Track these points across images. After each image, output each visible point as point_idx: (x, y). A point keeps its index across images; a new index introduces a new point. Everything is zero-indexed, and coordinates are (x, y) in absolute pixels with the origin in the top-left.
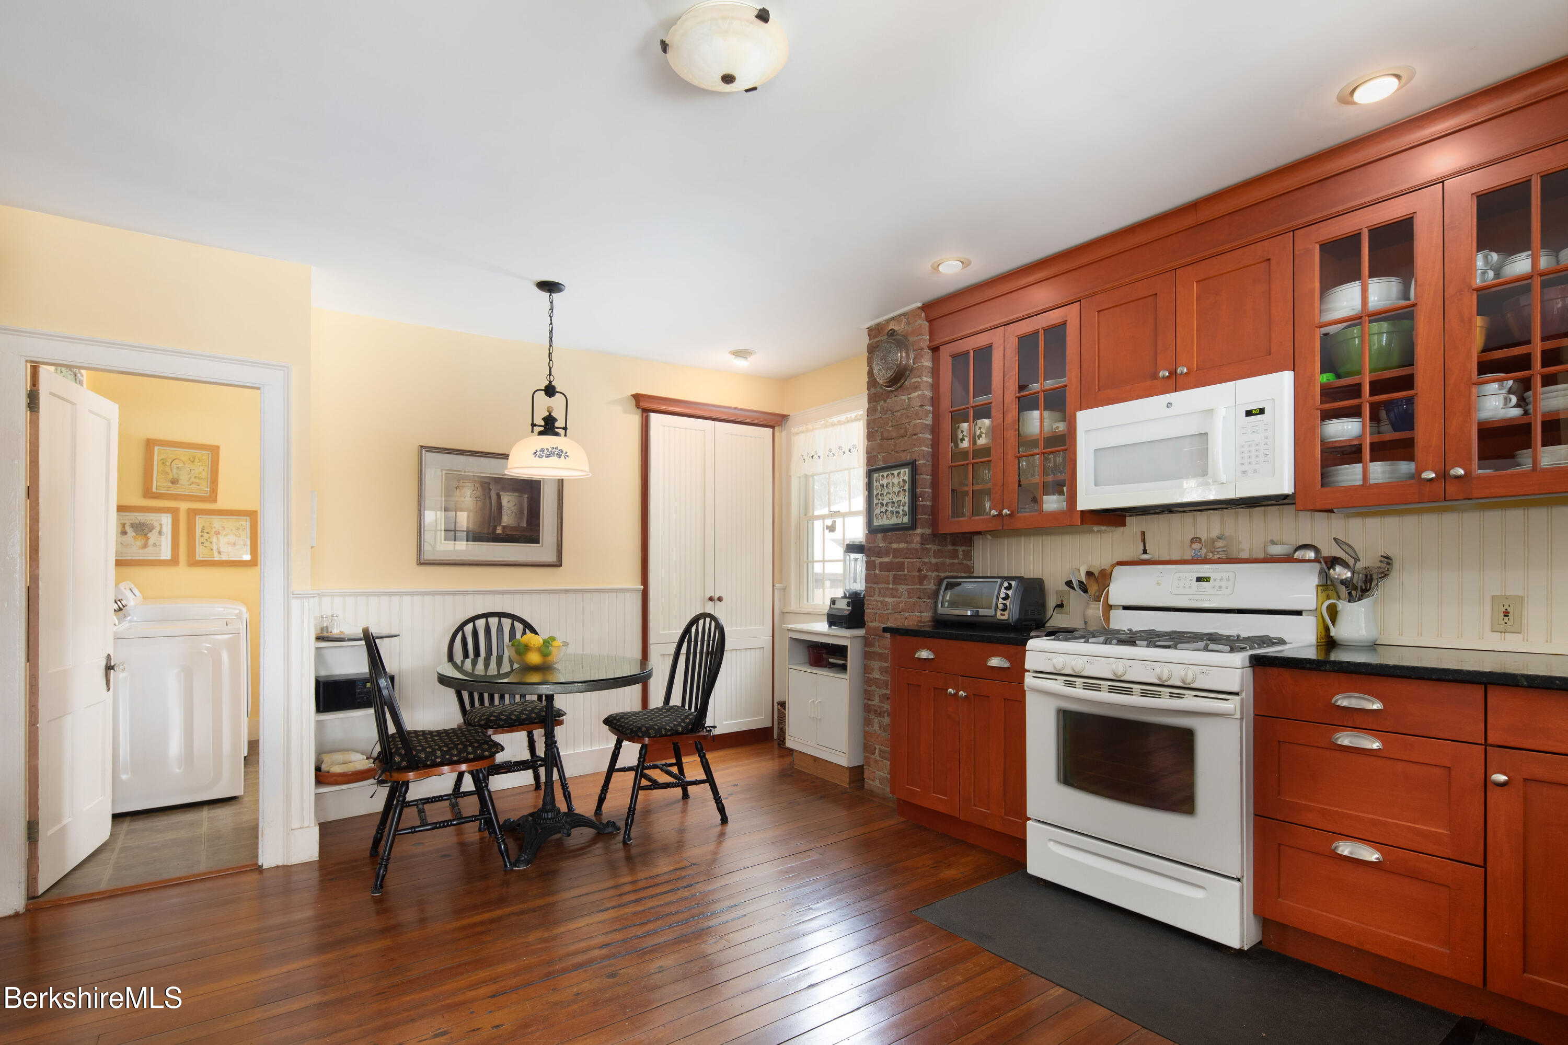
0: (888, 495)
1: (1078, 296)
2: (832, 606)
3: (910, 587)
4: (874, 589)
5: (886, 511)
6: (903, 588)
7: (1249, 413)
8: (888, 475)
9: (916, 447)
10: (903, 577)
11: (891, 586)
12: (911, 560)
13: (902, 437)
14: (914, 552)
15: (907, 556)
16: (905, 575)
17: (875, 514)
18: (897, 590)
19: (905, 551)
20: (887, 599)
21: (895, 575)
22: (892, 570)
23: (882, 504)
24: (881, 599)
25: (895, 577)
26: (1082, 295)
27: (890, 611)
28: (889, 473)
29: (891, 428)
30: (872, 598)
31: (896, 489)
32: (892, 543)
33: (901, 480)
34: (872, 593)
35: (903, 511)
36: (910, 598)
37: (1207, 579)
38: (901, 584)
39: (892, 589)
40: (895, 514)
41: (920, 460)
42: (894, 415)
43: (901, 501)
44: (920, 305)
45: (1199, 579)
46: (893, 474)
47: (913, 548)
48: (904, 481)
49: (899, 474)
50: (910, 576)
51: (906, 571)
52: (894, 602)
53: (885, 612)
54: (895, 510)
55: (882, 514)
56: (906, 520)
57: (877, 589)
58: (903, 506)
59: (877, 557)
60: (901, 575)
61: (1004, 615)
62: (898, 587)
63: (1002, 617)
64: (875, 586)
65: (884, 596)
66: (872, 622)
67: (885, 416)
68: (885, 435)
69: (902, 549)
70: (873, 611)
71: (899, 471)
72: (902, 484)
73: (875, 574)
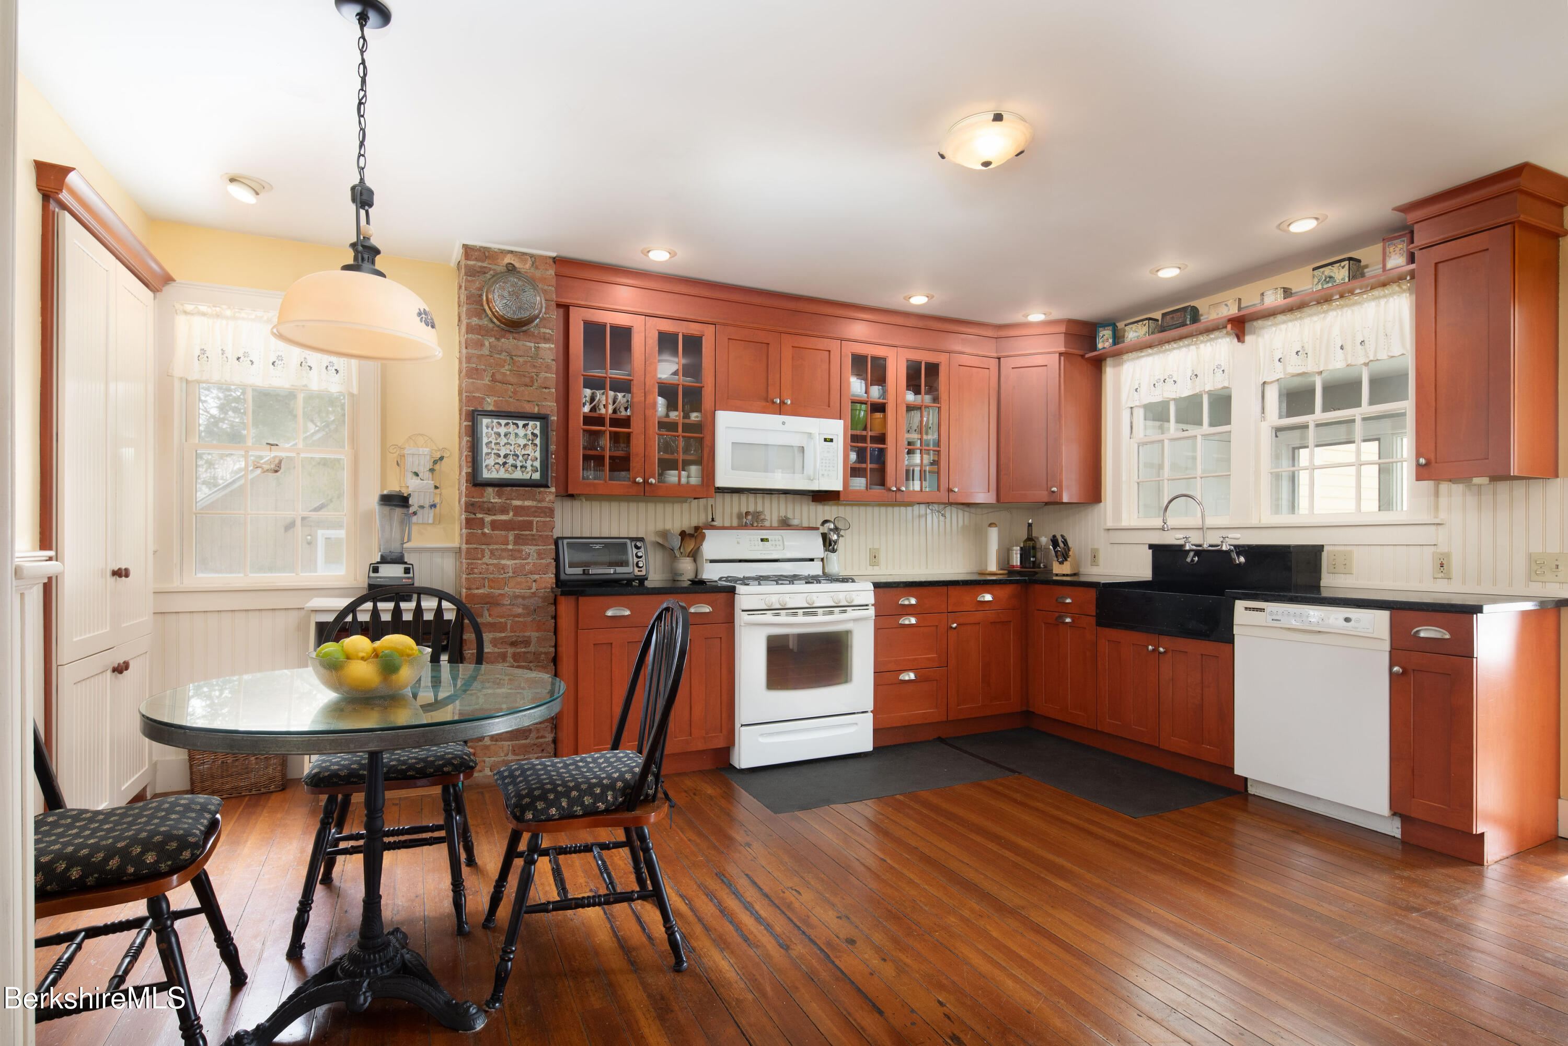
0: (508, 446)
1: (715, 320)
2: (372, 575)
3: (541, 547)
4: (483, 550)
5: (505, 464)
6: (527, 549)
7: (825, 440)
8: (507, 424)
9: (547, 401)
10: (530, 537)
11: (510, 547)
12: (542, 519)
13: (526, 385)
14: (547, 510)
15: (537, 514)
16: (533, 535)
17: (484, 465)
18: (520, 551)
19: (533, 510)
20: (503, 562)
21: (517, 534)
22: (513, 529)
23: (499, 456)
24: (495, 561)
25: (517, 537)
26: (719, 321)
27: (511, 574)
28: (510, 421)
29: (508, 372)
30: (479, 562)
31: (522, 442)
32: (512, 499)
33: (529, 433)
34: (480, 556)
35: (532, 466)
36: (542, 559)
37: (767, 540)
38: (528, 544)
39: (511, 550)
40: (519, 468)
41: (553, 416)
42: (512, 359)
43: (529, 455)
44: (554, 254)
45: (762, 540)
46: (517, 425)
47: (546, 507)
48: (534, 435)
49: (525, 426)
50: (540, 536)
51: (535, 530)
52: (516, 564)
53: (501, 576)
54: (519, 464)
55: (497, 466)
56: (537, 476)
57: (487, 551)
58: (533, 461)
59: (486, 514)
60: (527, 535)
61: (641, 571)
62: (523, 548)
63: (639, 574)
64: (483, 547)
65: (501, 558)
66: (477, 589)
67: (498, 356)
68: (498, 377)
69: (528, 507)
70: (481, 576)
71: (527, 422)
72: (530, 437)
73: (484, 534)
